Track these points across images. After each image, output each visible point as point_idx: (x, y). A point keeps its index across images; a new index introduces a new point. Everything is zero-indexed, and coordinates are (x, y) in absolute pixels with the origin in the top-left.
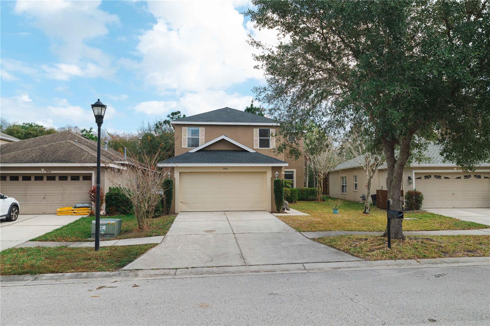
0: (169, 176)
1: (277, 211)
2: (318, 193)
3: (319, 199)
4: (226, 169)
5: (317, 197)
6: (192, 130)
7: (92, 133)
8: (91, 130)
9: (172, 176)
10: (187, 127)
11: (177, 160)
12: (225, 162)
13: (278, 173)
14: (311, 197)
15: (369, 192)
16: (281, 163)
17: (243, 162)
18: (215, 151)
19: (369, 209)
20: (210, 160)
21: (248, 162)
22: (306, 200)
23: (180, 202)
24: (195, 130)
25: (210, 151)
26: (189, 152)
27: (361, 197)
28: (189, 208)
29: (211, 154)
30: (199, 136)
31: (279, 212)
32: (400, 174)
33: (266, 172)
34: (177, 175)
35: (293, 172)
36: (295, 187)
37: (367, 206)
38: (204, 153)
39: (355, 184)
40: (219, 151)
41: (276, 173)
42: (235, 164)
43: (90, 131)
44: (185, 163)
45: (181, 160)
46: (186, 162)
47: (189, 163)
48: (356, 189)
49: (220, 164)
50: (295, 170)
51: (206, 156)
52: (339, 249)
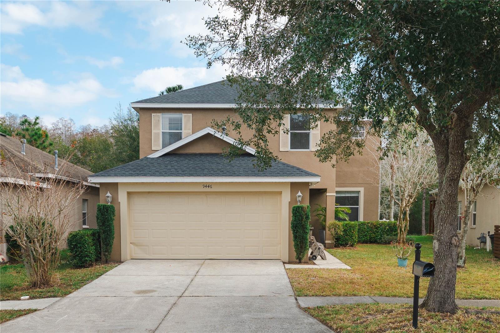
0: (108, 198)
1: (298, 261)
2: (401, 230)
3: (401, 241)
4: (209, 186)
5: (398, 238)
6: (170, 120)
7: (37, 126)
8: (37, 121)
9: (115, 199)
10: (160, 113)
11: (123, 172)
12: (205, 175)
13: (301, 195)
14: (387, 237)
15: (466, 229)
16: (306, 175)
17: (239, 175)
18: (195, 155)
19: (463, 258)
20: (180, 172)
21: (247, 175)
22: (378, 243)
23: (131, 243)
24: (174, 119)
25: (187, 155)
26: (149, 157)
27: (478, 239)
28: (147, 254)
29: (187, 160)
30: (182, 130)
31: (300, 262)
32: (450, 196)
33: (281, 193)
34: (122, 197)
35: (358, 192)
36: (361, 219)
37: (460, 255)
38: (175, 159)
39: (474, 214)
40: (201, 155)
41: (298, 194)
42: (224, 177)
43: (36, 123)
44: (135, 176)
45: (131, 172)
46: (138, 175)
47: (143, 176)
48: (474, 224)
49: (196, 177)
50: (362, 190)
51: (176, 164)
52: (331, 327)
